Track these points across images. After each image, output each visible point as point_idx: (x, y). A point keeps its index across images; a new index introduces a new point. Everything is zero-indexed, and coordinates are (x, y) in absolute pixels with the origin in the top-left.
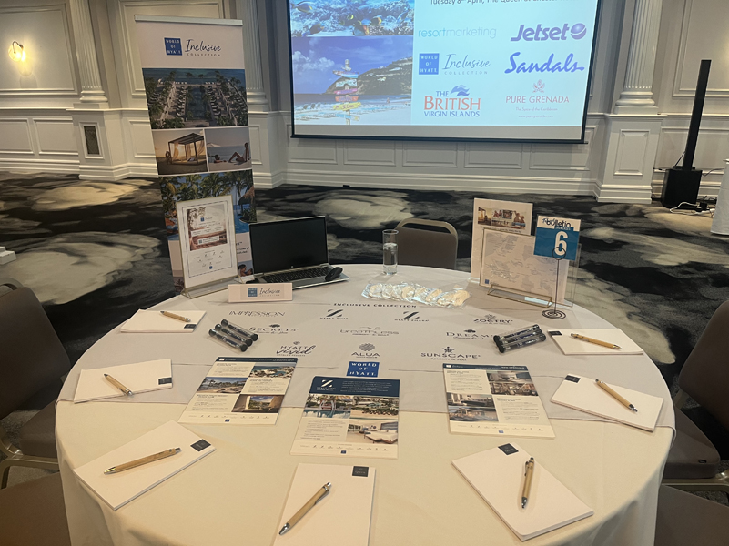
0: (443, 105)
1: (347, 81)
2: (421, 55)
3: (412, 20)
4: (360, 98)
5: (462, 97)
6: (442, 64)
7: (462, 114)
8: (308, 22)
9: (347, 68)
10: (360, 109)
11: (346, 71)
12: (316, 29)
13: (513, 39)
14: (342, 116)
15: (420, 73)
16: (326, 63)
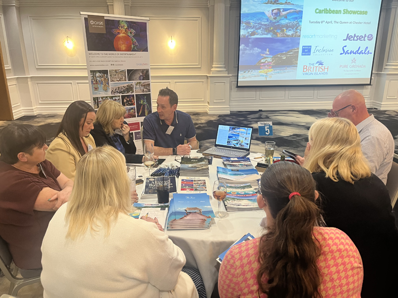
0: (312, 70)
1: (267, 59)
2: (303, 46)
3: (300, 30)
4: (273, 67)
5: (320, 66)
6: (312, 51)
7: (320, 73)
8: (249, 30)
9: (268, 53)
10: (272, 72)
11: (267, 54)
12: (253, 33)
13: (344, 40)
14: (263, 76)
15: (302, 55)
16: (257, 50)
